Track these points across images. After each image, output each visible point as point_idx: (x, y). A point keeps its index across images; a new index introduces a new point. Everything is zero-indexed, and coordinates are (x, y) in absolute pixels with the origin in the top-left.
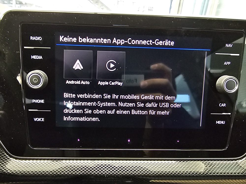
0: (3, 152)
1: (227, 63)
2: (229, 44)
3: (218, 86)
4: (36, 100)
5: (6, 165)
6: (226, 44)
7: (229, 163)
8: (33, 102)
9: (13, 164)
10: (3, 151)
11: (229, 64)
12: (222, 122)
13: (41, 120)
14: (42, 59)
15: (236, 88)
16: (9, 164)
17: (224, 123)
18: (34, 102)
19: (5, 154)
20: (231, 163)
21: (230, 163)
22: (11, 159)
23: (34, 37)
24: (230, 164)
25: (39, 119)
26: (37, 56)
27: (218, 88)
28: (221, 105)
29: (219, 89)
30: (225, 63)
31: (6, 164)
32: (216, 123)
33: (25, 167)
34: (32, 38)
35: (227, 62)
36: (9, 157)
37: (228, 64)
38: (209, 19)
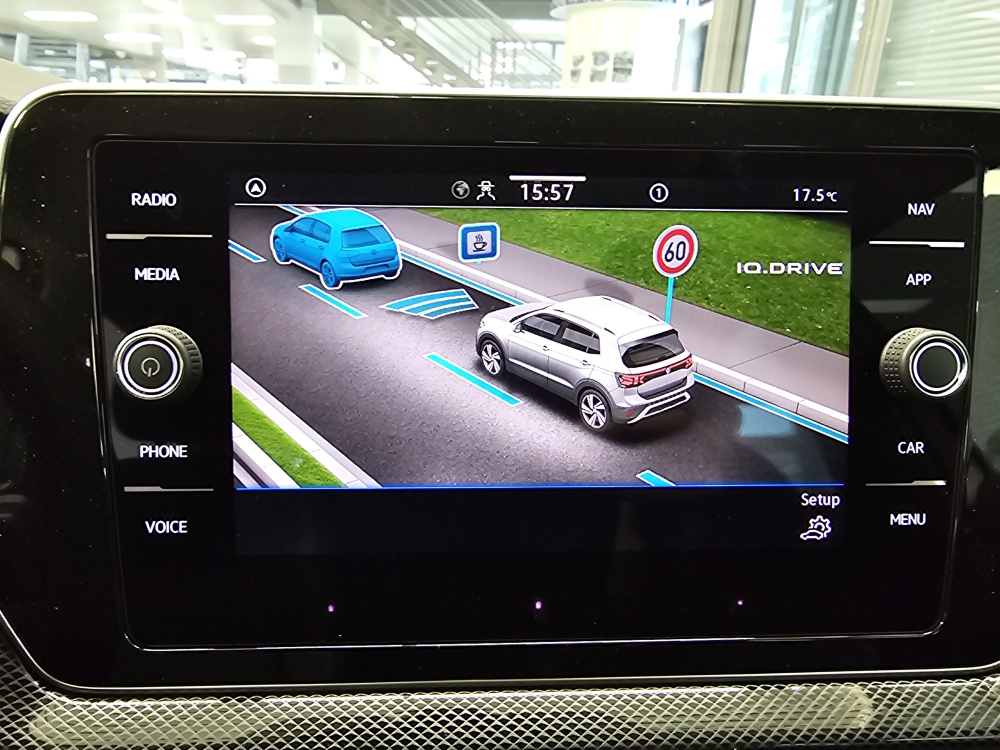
0: (17, 670)
1: (918, 280)
2: (922, 206)
3: (886, 372)
4: (154, 449)
5: (31, 725)
6: (910, 206)
7: (953, 687)
8: (142, 456)
9: (58, 719)
10: (16, 663)
11: (926, 280)
12: (915, 519)
13: (176, 527)
14: (178, 279)
15: (961, 376)
16: (40, 718)
17: (921, 521)
18: (146, 455)
19: (27, 676)
20: (964, 689)
21: (959, 690)
22: (50, 695)
23: (146, 196)
24: (960, 694)
25: (168, 527)
26: (158, 270)
27: (889, 378)
28: (904, 448)
29: (894, 384)
30: (910, 280)
31: (27, 721)
32: (892, 523)
33: (107, 729)
34: (140, 197)
35: (917, 275)
36: (40, 690)
37: (921, 283)
38: (834, 107)
